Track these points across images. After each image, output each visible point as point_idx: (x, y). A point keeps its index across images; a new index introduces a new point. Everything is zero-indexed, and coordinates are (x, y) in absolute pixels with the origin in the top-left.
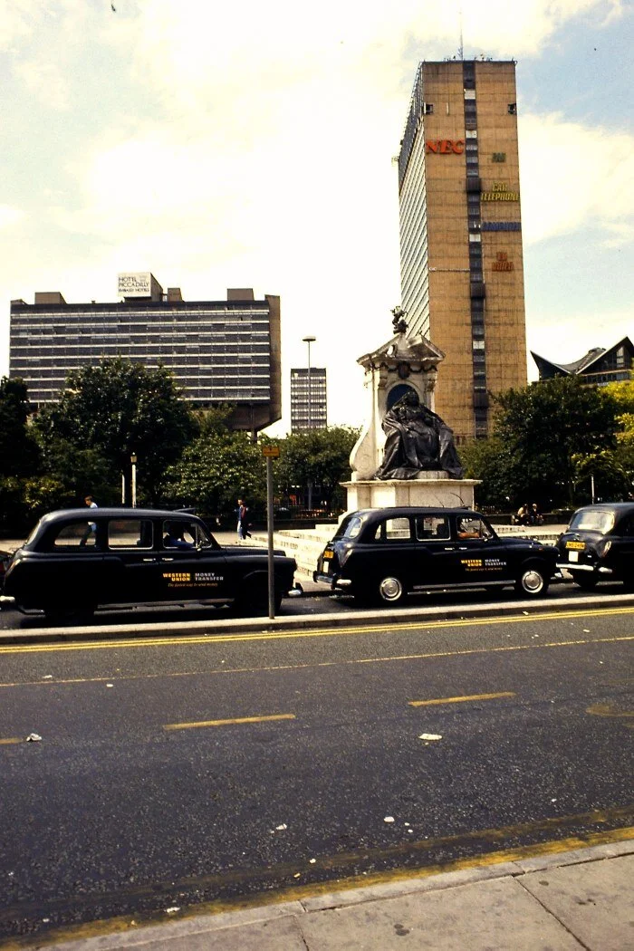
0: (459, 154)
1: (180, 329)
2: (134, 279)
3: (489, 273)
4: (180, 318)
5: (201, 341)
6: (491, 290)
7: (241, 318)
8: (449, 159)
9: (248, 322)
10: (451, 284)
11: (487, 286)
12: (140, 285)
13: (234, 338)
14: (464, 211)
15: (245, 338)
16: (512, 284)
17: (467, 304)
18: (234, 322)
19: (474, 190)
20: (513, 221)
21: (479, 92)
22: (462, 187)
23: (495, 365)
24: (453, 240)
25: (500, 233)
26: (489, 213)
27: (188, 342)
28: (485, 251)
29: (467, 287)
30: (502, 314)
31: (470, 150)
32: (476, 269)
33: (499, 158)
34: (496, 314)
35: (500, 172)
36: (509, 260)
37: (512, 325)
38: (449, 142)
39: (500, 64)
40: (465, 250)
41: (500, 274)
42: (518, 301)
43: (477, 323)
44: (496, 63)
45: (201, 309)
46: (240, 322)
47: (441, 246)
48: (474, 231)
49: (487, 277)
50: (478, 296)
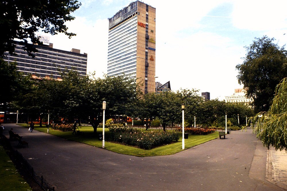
0: (144, 27)
1: (59, 59)
2: (43, 38)
3: (149, 60)
4: (59, 55)
5: (66, 64)
6: (150, 65)
7: (79, 59)
8: (142, 28)
9: (81, 61)
10: (141, 61)
11: (149, 64)
12: (46, 40)
13: (76, 65)
14: (145, 43)
15: (79, 66)
16: (153, 64)
17: (144, 67)
18: (77, 60)
19: (147, 38)
20: (154, 48)
21: (149, 13)
22: (145, 37)
23: (149, 85)
24: (142, 50)
25: (152, 51)
26: (150, 45)
27: (62, 64)
28: (149, 54)
29: (145, 63)
30: (151, 72)
31: (146, 27)
32: (147, 59)
33: (152, 31)
34: (150, 71)
35: (152, 35)
36: (153, 58)
37: (153, 74)
38: (143, 24)
39: (153, 8)
40: (144, 53)
41: (151, 61)
42: (154, 69)
43: (146, 73)
44: (152, 7)
45: (66, 54)
46: (78, 60)
47: (140, 51)
48: (147, 49)
49: (149, 61)
50: (147, 66)
